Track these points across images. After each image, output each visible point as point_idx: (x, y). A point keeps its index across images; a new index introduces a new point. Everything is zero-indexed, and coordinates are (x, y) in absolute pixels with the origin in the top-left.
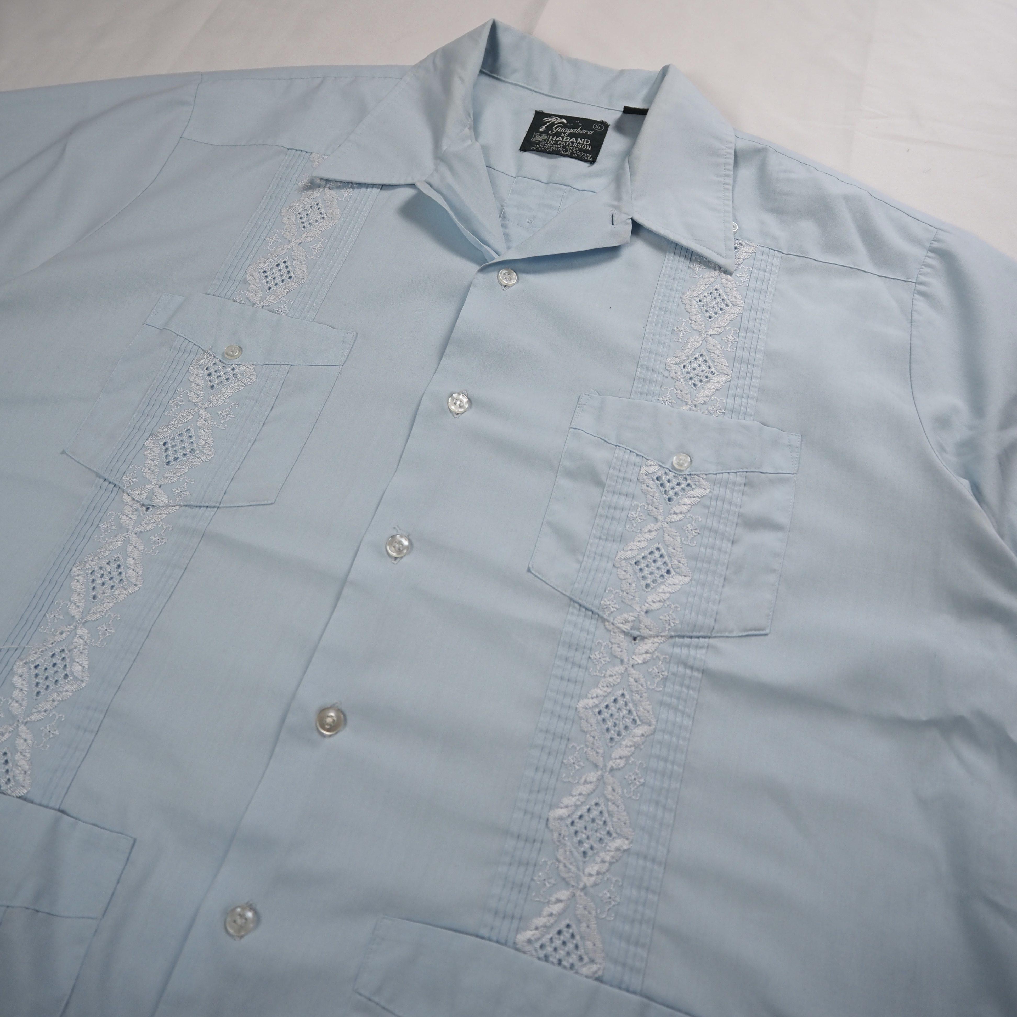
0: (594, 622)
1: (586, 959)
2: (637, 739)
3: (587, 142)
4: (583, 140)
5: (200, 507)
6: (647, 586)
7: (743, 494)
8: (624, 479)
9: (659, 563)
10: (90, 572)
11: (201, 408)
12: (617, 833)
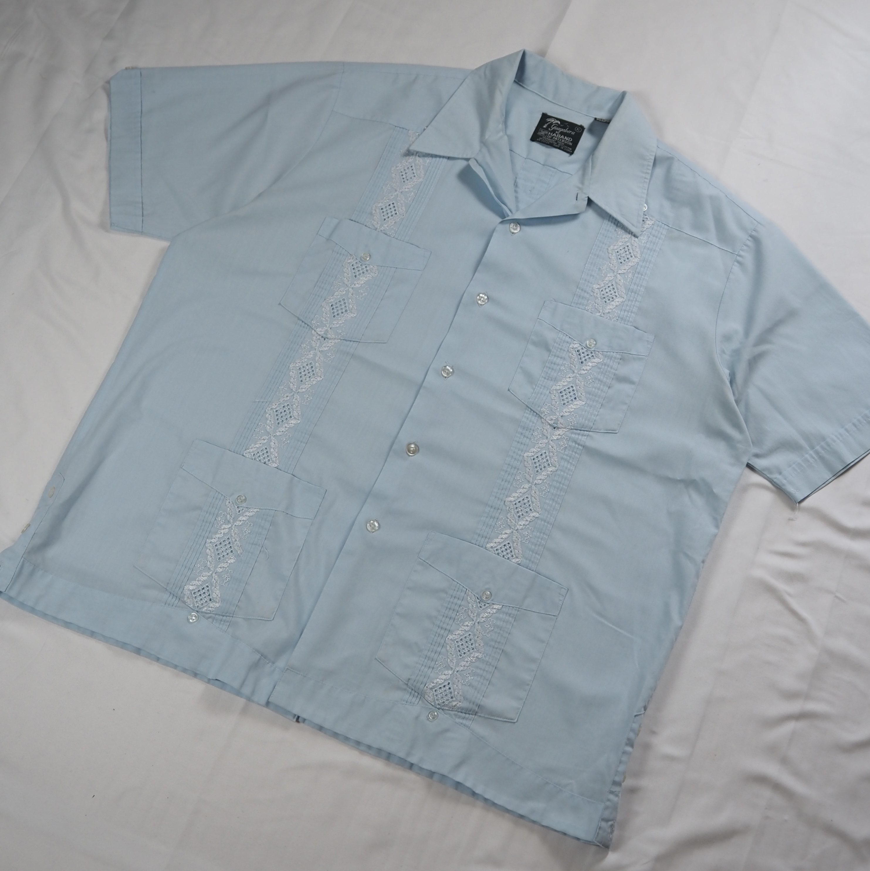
0: (537, 418)
1: (514, 556)
2: (548, 472)
3: (570, 140)
4: (568, 137)
5: (351, 341)
6: (564, 404)
7: (619, 364)
8: (561, 349)
9: (572, 394)
10: (298, 368)
11: (350, 288)
12: (534, 510)
